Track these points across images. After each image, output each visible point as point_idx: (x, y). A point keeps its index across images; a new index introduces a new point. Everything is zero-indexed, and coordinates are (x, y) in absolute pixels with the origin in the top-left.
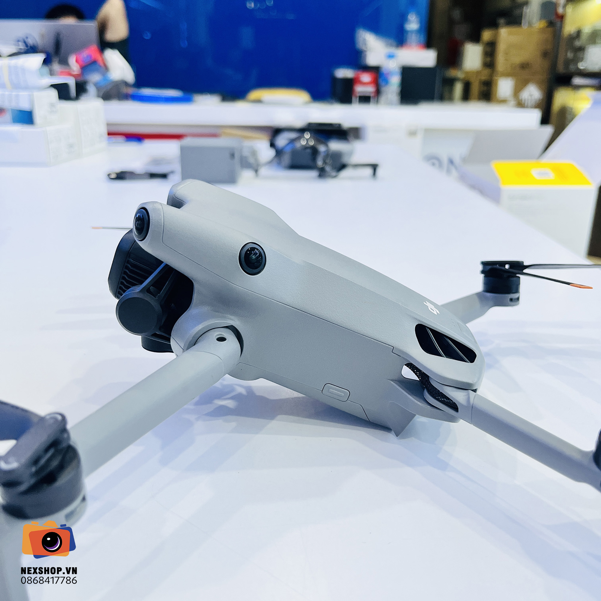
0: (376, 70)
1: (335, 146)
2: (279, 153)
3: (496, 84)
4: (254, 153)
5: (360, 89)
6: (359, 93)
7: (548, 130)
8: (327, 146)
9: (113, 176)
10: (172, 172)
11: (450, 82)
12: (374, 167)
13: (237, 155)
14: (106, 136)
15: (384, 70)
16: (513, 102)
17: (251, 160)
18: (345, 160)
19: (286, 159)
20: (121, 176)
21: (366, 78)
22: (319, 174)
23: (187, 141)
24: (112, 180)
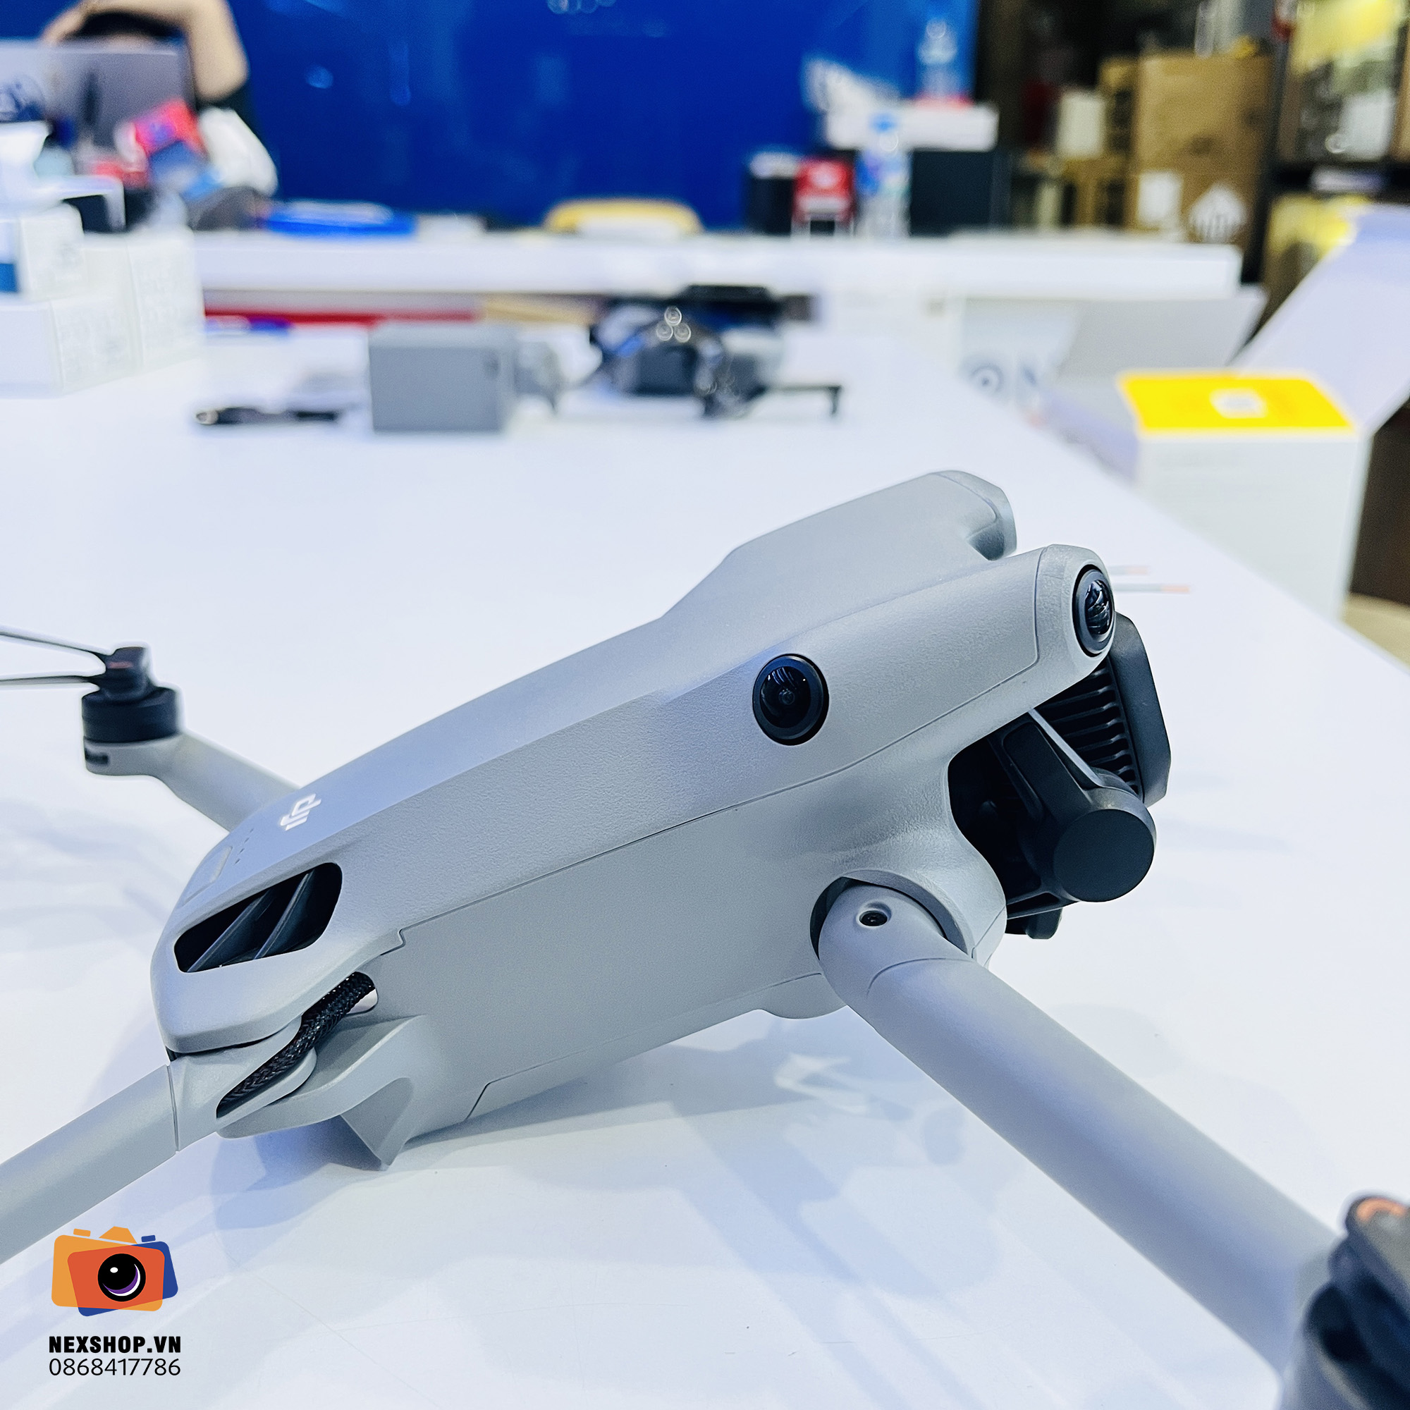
0: (849, 159)
1: (741, 341)
2: (609, 359)
3: (1136, 191)
4: (550, 359)
5: (810, 204)
6: (809, 213)
7: (1253, 299)
8: (719, 342)
9: (209, 419)
10: (354, 407)
11: (1028, 185)
12: (835, 390)
13: (504, 365)
14: (202, 316)
15: (868, 160)
16: (1177, 234)
17: (543, 378)
18: (766, 375)
19: (626, 372)
20: (227, 418)
21: (825, 176)
22: (704, 409)
23: (388, 333)
24: (208, 427)
